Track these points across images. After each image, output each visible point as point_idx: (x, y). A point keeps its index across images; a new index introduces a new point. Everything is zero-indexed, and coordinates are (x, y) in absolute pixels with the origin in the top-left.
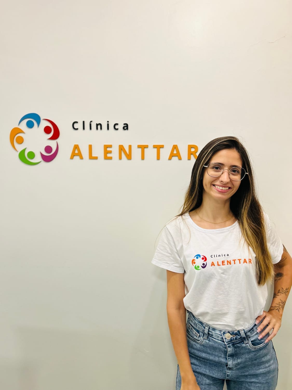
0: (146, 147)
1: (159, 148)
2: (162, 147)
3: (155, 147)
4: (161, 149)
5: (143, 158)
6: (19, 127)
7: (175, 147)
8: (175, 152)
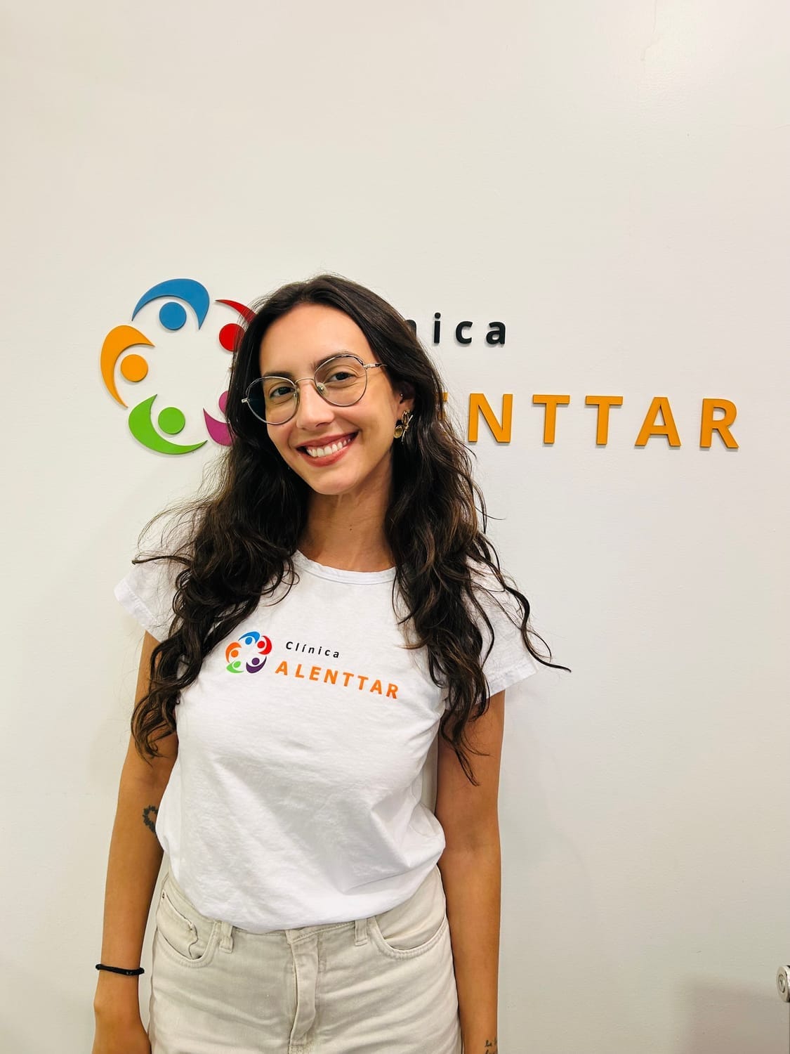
0: (564, 401)
1: (603, 406)
2: (617, 403)
3: (591, 402)
4: (613, 412)
5: (549, 440)
6: (133, 325)
7: (660, 406)
8: (659, 422)
